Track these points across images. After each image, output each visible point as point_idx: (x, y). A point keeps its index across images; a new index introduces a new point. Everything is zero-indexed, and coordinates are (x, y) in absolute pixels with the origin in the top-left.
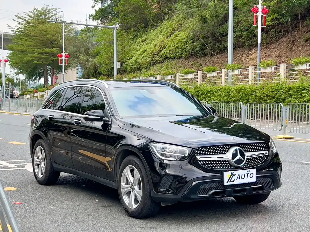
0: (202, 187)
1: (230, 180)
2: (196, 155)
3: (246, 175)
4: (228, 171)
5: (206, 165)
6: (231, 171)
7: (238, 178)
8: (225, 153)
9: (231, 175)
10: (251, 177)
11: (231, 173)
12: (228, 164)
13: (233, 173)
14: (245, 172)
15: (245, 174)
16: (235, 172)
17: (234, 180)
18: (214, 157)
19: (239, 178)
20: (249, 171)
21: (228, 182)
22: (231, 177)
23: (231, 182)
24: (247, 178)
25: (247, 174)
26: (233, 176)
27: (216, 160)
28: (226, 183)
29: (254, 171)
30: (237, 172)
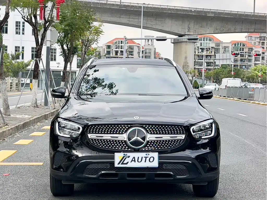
0: (91, 166)
1: (122, 161)
2: (89, 133)
3: (144, 159)
4: (121, 152)
5: (99, 144)
6: (123, 152)
7: (132, 161)
8: (122, 133)
9: (124, 157)
10: (151, 161)
11: (125, 154)
12: (125, 145)
13: (127, 155)
14: (143, 155)
15: (142, 157)
16: (129, 154)
17: (128, 163)
18: (107, 137)
19: (135, 161)
20: (149, 155)
21: (119, 164)
22: (123, 158)
23: (123, 164)
24: (145, 162)
25: (146, 158)
26: (126, 158)
27: (111, 140)
28: (116, 165)
29: (156, 155)
30: (132, 155)
